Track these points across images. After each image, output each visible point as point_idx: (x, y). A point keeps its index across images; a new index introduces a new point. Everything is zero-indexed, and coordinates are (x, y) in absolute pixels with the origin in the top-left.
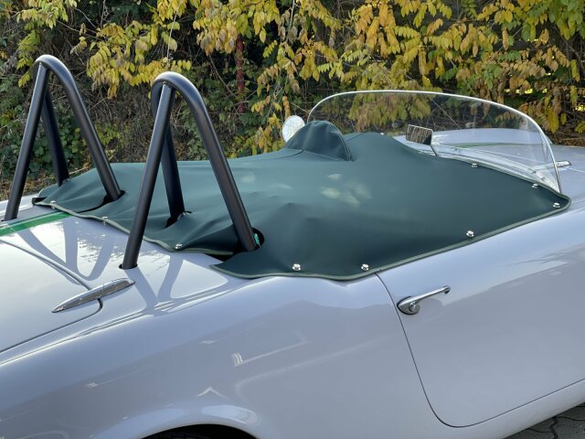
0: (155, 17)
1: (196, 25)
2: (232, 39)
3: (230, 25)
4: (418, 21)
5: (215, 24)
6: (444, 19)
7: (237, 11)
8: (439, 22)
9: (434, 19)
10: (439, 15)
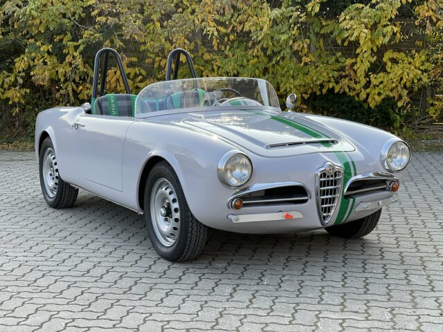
0: (14, 70)
1: (32, 73)
2: (47, 78)
3: (47, 73)
4: (131, 76)
5: (40, 72)
6: (143, 76)
7: (50, 67)
8: (140, 77)
9: (138, 76)
10: (140, 74)
